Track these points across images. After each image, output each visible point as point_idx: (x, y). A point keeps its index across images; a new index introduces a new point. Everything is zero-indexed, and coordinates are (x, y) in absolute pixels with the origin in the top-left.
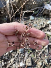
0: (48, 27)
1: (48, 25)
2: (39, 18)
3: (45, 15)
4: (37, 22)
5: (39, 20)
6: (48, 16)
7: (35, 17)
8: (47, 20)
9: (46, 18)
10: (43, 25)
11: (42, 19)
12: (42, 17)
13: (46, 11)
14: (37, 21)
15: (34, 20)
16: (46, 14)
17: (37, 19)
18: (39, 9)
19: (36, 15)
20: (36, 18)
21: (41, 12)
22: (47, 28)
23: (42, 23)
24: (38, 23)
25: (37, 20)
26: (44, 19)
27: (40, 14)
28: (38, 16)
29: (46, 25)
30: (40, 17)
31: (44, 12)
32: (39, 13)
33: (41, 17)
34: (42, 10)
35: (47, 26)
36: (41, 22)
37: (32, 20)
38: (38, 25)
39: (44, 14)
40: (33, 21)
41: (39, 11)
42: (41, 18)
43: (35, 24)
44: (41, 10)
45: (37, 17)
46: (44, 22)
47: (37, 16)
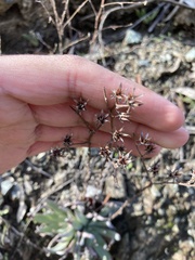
0: (187, 72)
1: (188, 66)
2: (158, 40)
3: (180, 28)
4: (148, 53)
5: (158, 47)
6: (190, 34)
7: (143, 36)
8: (188, 47)
9: (184, 41)
10: (170, 63)
11: (168, 44)
12: (169, 34)
13: (186, 12)
14: (151, 49)
15: (140, 43)
16: (185, 24)
17: (152, 42)
18: (160, 5)
19: (148, 26)
20: (145, 39)
21: (167, 15)
22: (183, 75)
23: (169, 57)
24: (152, 54)
25: (152, 46)
26: (174, 42)
27: (163, 24)
28: (153, 32)
29: (181, 64)
30: (162, 36)
31: (177, 18)
32: (160, 22)
33: (166, 34)
34: (171, 8)
35: (185, 69)
36: (165, 51)
37: (131, 45)
38: (154, 62)
39: (176, 24)
40: (134, 48)
41: (159, 14)
42: (165, 39)
43: (143, 58)
44: (166, 8)
45: (150, 34)
46: (175, 54)
47: (150, 30)
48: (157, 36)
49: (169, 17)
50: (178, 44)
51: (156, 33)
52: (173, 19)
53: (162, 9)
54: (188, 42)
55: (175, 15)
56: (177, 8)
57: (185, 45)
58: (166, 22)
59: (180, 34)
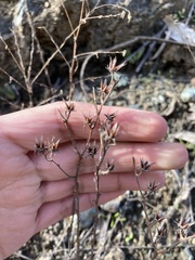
0: (185, 114)
1: (185, 106)
2: (147, 80)
3: (170, 64)
4: (138, 97)
5: (148, 87)
6: (181, 70)
7: (130, 77)
8: (181, 85)
9: (175, 78)
10: (164, 105)
11: (159, 84)
12: (159, 72)
13: (174, 48)
14: (141, 91)
15: (127, 86)
16: (174, 61)
17: (141, 83)
18: (145, 44)
19: (135, 66)
20: (134, 81)
21: (153, 53)
22: (181, 118)
23: (161, 99)
24: (142, 97)
25: (141, 87)
26: (166, 81)
27: (150, 63)
28: (141, 72)
29: (176, 105)
30: (152, 76)
31: (165, 55)
32: (148, 60)
33: (155, 72)
34: (158, 46)
35: (182, 110)
36: (156, 93)
37: (118, 89)
38: (145, 106)
39: (164, 61)
40: (122, 92)
41: (145, 52)
42: (155, 78)
43: (132, 102)
44: (152, 46)
45: (137, 74)
46: (169, 94)
47: (138, 69)
48: (146, 75)
49: (156, 55)
50: (170, 82)
51: (144, 72)
52: (161, 57)
53: (147, 47)
54: (181, 79)
55: (162, 53)
56: (164, 45)
57: (178, 83)
58: (155, 60)
59: (171, 71)
